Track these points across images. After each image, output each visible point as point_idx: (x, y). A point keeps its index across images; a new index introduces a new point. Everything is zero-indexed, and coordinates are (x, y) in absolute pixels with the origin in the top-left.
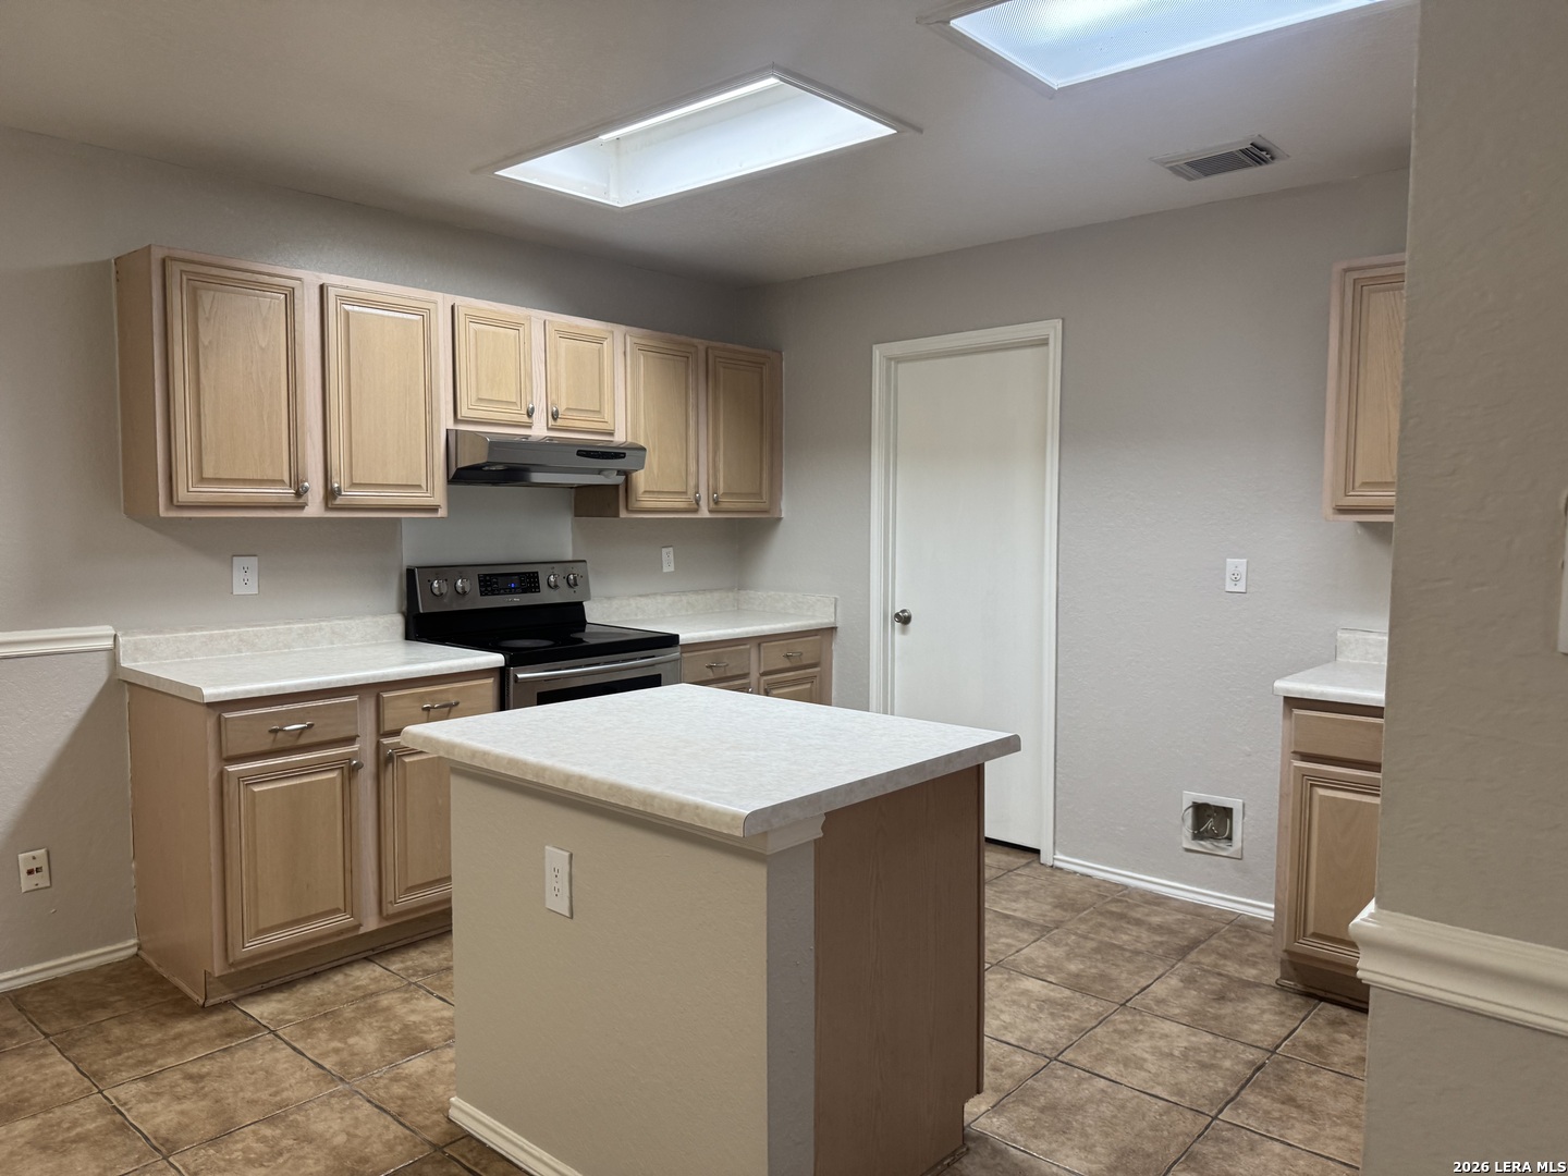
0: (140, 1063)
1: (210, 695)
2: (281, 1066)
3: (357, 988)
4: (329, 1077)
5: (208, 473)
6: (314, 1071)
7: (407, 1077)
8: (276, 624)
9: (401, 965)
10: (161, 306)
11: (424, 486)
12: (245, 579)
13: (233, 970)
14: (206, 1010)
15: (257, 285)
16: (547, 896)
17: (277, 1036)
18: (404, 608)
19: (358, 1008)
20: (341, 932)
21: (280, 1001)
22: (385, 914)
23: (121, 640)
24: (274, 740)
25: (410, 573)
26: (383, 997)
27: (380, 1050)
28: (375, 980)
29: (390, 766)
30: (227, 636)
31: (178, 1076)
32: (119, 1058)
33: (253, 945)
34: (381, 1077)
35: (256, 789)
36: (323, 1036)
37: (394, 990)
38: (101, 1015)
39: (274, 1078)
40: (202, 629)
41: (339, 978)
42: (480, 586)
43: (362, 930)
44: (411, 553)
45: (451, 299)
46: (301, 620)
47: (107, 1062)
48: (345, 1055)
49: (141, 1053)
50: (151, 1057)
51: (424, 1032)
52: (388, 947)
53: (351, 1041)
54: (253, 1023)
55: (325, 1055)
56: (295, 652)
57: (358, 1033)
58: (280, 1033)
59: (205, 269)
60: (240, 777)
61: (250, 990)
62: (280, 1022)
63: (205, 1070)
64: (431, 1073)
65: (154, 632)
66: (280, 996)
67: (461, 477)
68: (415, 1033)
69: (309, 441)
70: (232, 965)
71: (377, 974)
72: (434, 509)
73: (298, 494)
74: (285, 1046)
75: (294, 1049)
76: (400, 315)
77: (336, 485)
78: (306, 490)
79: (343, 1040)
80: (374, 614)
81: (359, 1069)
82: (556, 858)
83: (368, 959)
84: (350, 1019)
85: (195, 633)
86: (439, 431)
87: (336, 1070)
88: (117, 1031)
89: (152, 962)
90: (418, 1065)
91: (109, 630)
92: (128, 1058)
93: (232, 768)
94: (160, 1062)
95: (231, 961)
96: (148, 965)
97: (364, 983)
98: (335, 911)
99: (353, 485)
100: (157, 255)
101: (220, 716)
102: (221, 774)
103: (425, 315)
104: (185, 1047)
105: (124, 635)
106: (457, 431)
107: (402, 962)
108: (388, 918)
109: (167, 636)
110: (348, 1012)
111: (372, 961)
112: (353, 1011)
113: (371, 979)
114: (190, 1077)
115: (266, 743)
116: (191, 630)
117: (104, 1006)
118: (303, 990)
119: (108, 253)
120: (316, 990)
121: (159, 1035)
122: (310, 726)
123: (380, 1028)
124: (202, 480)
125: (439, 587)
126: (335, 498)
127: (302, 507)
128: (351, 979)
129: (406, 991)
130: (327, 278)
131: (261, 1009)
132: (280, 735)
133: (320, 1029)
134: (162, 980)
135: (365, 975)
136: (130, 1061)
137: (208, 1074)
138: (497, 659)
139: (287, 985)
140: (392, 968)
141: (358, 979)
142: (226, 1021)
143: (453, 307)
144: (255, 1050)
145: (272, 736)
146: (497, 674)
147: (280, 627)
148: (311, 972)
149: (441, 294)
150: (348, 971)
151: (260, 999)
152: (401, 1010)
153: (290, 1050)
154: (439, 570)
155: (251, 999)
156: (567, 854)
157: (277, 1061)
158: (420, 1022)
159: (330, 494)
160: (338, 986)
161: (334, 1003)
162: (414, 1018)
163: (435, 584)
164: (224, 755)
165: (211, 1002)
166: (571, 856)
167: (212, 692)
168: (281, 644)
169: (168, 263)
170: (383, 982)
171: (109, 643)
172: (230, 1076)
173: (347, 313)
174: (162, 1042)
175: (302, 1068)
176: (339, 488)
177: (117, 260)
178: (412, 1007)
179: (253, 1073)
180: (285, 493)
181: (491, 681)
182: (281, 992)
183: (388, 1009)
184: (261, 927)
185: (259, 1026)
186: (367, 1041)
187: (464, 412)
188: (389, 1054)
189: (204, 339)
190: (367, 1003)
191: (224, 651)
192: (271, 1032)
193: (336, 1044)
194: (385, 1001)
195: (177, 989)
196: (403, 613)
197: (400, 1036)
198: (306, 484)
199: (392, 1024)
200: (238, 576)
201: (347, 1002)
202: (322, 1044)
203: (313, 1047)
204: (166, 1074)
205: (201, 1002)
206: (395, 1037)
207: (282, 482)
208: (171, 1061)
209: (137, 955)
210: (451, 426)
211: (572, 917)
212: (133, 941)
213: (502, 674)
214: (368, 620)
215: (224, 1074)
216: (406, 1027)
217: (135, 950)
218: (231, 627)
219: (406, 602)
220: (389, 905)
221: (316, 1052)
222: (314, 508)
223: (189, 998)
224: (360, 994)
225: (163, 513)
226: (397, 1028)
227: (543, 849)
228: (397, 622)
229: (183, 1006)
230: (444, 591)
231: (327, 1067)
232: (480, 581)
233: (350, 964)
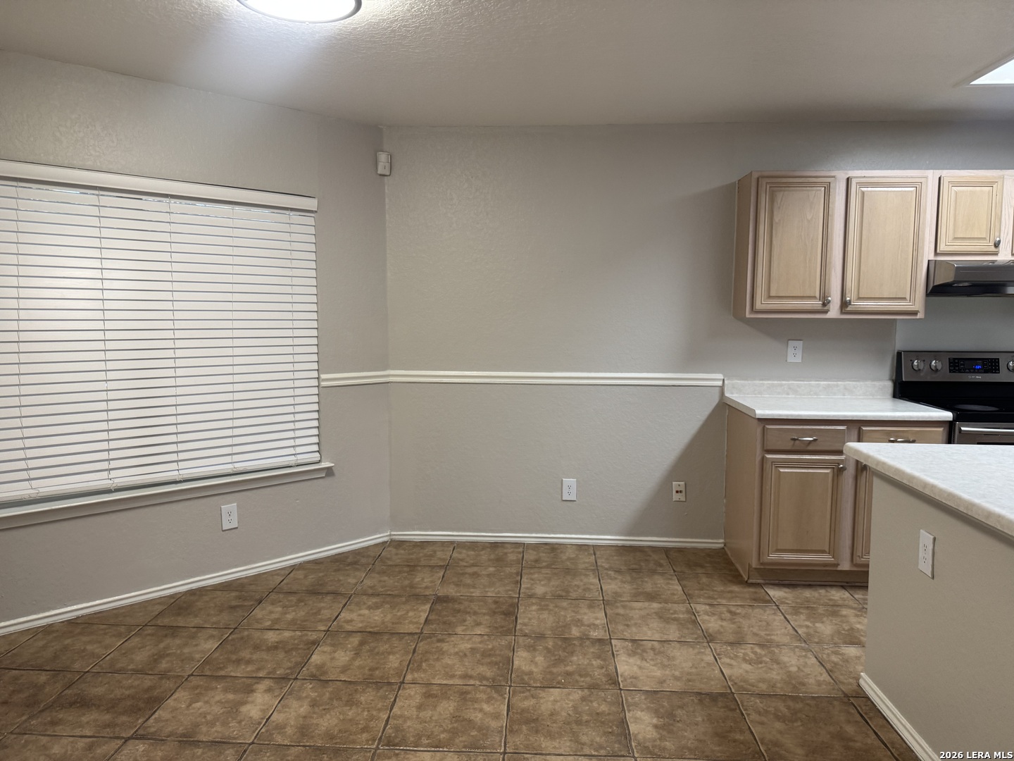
0: (709, 598)
1: (760, 415)
2: (776, 623)
3: (830, 600)
4: (798, 637)
5: (773, 293)
6: (792, 632)
7: (842, 654)
8: (811, 381)
9: (862, 597)
10: (755, 204)
11: (908, 298)
12: (795, 353)
13: (762, 567)
14: (747, 584)
15: (808, 184)
16: (919, 561)
17: (779, 608)
18: (894, 378)
19: (827, 610)
20: (825, 565)
21: (786, 592)
22: (855, 562)
23: (726, 382)
24: (794, 445)
25: (899, 354)
26: (844, 609)
27: (832, 636)
28: (843, 599)
29: (865, 472)
30: (781, 385)
31: (725, 609)
32: (702, 592)
33: (774, 557)
34: (827, 649)
35: (782, 470)
36: (803, 617)
37: (855, 609)
38: (700, 570)
39: (770, 627)
40: (768, 380)
41: (822, 591)
42: (950, 366)
43: (840, 568)
44: (901, 341)
45: (938, 173)
46: (825, 379)
47: (696, 592)
48: (811, 631)
49: (712, 593)
50: (716, 597)
51: (862, 636)
52: (857, 584)
53: (817, 625)
54: (768, 598)
55: (801, 626)
56: (820, 398)
57: (823, 622)
58: (781, 608)
59: (779, 180)
60: (773, 461)
61: (772, 582)
62: (783, 603)
63: (738, 611)
64: (858, 658)
65: (743, 380)
66: (787, 590)
67: (936, 291)
68: (856, 634)
69: (833, 273)
70: (762, 564)
71: (845, 596)
72: (915, 313)
73: (824, 305)
74: (781, 614)
75: (785, 618)
76: (900, 189)
77: (848, 299)
78: (829, 302)
79: (814, 623)
80: (873, 380)
81: (816, 640)
82: (926, 538)
83: (843, 587)
84: (821, 614)
85: (764, 382)
86: (922, 262)
87: (803, 635)
88: (704, 580)
89: (729, 554)
90: (852, 651)
91: (721, 376)
92: (706, 593)
93: (769, 456)
94: (719, 600)
95: (761, 561)
96: (727, 555)
97: (836, 598)
98: (823, 552)
99: (859, 299)
100: (755, 176)
101: (764, 426)
102: (763, 458)
103: (918, 187)
104: (733, 598)
105: (727, 380)
106: (936, 261)
107: (863, 595)
108: (856, 565)
109: (750, 382)
110: (821, 610)
111: (845, 589)
112: (824, 610)
113: (841, 598)
114: (730, 612)
115: (789, 446)
116: (762, 380)
117: (702, 566)
118: (800, 591)
119: (735, 179)
120: (808, 593)
121: (722, 588)
122: (815, 440)
123: (836, 624)
124: (770, 297)
125: (918, 365)
126: (847, 307)
127: (826, 312)
128: (828, 594)
129: (859, 611)
130: (851, 173)
131: (775, 593)
132: (797, 442)
133: (802, 613)
134: (732, 564)
135: (838, 594)
136: (706, 595)
137: (739, 614)
138: (947, 415)
139: (792, 586)
140: (856, 596)
141: (833, 595)
142: (756, 593)
143: (940, 178)
144: (765, 611)
145: (792, 442)
146: (947, 425)
147: (813, 383)
148: (807, 583)
149: (932, 171)
150: (829, 589)
151: (776, 588)
152: (853, 620)
153: (783, 617)
154: (918, 354)
155: (771, 586)
156: (932, 537)
157: (775, 620)
158: (862, 630)
159: (844, 304)
160: (820, 595)
161: (814, 603)
162: (858, 626)
163: (915, 363)
164: (765, 448)
165: (750, 581)
166: (935, 539)
167: (761, 412)
168: (812, 393)
169: (760, 179)
170: (847, 602)
171: (720, 383)
172: (749, 619)
173: (863, 193)
174: (722, 591)
175: (786, 628)
176: (850, 301)
177: (739, 181)
178: (860, 620)
179: (760, 621)
180: (817, 304)
181: (941, 429)
182: (788, 588)
183: (845, 616)
184: (779, 548)
185: (770, 601)
186: (826, 628)
187: (942, 247)
188: (836, 639)
189: (776, 219)
190: (834, 610)
191: (779, 393)
192: (777, 605)
193: (808, 623)
194: (844, 612)
195: (737, 570)
196: (893, 381)
197: (846, 633)
198: (830, 298)
199: (844, 625)
200: (790, 351)
201: (822, 605)
202: (801, 621)
203: (796, 621)
204: (720, 607)
205: (746, 579)
206: (843, 632)
207: (815, 297)
208: (724, 602)
209: (723, 548)
210: (932, 257)
211: (933, 578)
212: (722, 541)
213: (950, 425)
214: (869, 383)
215: (746, 616)
216: (852, 629)
217: (723, 545)
218: (783, 380)
219: (895, 374)
220: (858, 558)
221: (796, 623)
222: (834, 312)
223: (742, 576)
224: (831, 603)
225: (748, 315)
226: (846, 628)
227: (919, 533)
228: (889, 386)
229: (737, 578)
230: (921, 368)
231: (800, 632)
232: (950, 363)
233: (831, 586)
